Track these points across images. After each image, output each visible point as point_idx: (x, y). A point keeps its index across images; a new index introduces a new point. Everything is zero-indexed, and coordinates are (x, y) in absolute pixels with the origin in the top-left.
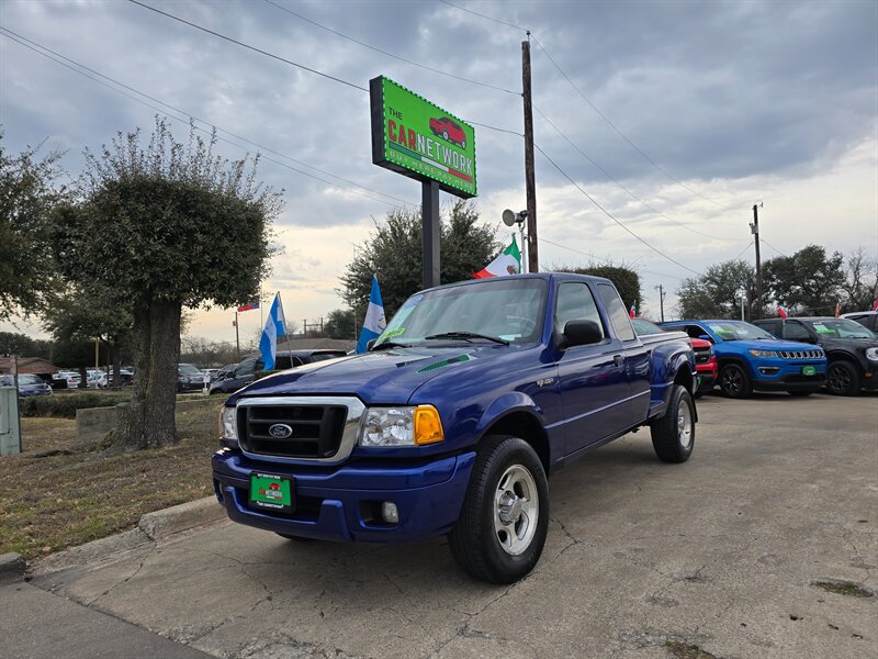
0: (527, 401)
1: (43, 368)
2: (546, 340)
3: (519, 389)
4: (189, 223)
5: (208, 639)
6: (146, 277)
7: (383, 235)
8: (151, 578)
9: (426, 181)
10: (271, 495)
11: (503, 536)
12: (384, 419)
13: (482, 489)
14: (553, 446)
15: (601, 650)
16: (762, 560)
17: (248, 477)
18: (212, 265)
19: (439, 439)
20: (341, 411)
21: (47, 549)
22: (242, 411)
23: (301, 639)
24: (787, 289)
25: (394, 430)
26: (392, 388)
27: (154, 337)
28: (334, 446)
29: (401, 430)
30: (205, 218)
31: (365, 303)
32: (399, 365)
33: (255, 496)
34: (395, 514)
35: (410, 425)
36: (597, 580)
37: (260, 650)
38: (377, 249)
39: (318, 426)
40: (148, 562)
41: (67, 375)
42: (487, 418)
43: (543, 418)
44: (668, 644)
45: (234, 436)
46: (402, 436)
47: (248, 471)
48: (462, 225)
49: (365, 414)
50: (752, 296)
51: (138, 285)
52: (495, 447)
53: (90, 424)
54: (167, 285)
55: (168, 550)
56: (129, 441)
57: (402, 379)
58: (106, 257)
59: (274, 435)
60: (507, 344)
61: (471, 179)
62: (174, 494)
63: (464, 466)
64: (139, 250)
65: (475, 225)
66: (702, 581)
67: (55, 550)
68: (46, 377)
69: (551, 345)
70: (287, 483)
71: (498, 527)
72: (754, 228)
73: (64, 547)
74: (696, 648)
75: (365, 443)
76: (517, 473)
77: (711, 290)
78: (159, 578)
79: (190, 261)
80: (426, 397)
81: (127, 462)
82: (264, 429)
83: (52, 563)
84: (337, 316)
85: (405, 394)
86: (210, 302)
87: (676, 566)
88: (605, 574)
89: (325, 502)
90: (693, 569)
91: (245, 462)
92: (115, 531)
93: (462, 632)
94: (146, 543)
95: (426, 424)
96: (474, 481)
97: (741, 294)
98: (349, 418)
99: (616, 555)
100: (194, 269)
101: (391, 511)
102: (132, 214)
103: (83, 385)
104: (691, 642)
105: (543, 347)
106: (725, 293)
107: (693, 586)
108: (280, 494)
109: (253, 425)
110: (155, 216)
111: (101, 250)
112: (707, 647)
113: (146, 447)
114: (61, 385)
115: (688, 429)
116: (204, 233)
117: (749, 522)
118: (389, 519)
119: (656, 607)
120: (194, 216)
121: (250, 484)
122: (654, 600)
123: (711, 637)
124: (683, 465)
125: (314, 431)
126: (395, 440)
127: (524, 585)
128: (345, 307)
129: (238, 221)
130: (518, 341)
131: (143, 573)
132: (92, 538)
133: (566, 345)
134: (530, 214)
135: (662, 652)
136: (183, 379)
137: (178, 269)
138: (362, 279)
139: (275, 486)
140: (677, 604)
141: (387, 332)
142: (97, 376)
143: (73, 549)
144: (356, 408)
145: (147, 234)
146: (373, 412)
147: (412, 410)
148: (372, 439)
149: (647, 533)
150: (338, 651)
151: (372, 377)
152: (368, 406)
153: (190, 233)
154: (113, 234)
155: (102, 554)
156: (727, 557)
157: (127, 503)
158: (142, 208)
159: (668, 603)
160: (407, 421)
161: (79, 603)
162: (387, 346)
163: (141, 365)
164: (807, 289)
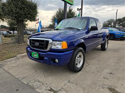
0: (83, 41)
1: (8, 30)
2: (87, 29)
3: (82, 39)
4: (24, 6)
5: (24, 79)
6: (17, 15)
7: (57, 12)
8: (17, 66)
9: (65, 2)
10: (35, 55)
11: (77, 64)
12: (56, 43)
13: (74, 57)
14: (87, 49)
15: (96, 89)
16: (123, 70)
17: (31, 52)
18: (28, 14)
19: (67, 48)
20: (48, 41)
21: (1, 60)
22: (30, 40)
23: (40, 81)
24: (120, 23)
25: (58, 46)
26: (58, 38)
27: (19, 26)
28: (46, 48)
29: (59, 46)
30: (26, 5)
31: (54, 23)
32: (59, 33)
33: (32, 55)
34: (58, 61)
35: (61, 45)
36: (93, 73)
37: (33, 82)
38: (57, 14)
39: (43, 44)
40: (17, 63)
41: (12, 32)
42: (76, 44)
43: (86, 44)
44: (108, 88)
45: (29, 44)
46: (60, 47)
47: (31, 51)
48: (70, 11)
49: (52, 42)
50: (114, 24)
51: (16, 17)
52: (77, 49)
53: (12, 39)
54: (21, 17)
55: (21, 61)
56: (17, 43)
57: (60, 36)
58: (10, 12)
59: (36, 45)
60: (80, 30)
61: (73, 2)
62: (23, 52)
63: (71, 53)
64: (15, 11)
65: (72, 11)
66: (113, 74)
67: (2, 60)
68: (8, 32)
69: (88, 30)
70: (38, 54)
71: (76, 63)
72: (116, 13)
73: (4, 60)
74: (114, 89)
75: (52, 48)
76: (80, 53)
77: (108, 23)
78: (18, 66)
79: (24, 13)
80: (64, 40)
81: (16, 46)
82: (34, 44)
83: (2, 62)
84: (50, 25)
85: (60, 39)
86: (29, 21)
87: (107, 71)
88: (95, 71)
89: (45, 58)
90: (110, 71)
91: (31, 49)
92: (12, 57)
93: (69, 82)
94: (17, 60)
95: (64, 45)
96: (73, 55)
97: (112, 24)
98: (49, 43)
99: (96, 68)
100: (25, 14)
101: (57, 61)
102: (14, 4)
103: (14, 33)
104: (113, 88)
105: (87, 31)
106: (110, 24)
107: (111, 75)
108: (36, 56)
109: (32, 43)
110: (18, 4)
111: (9, 10)
112: (116, 89)
113: (19, 44)
114: (11, 33)
115: (107, 45)
116: (26, 8)
117: (119, 63)
118: (56, 62)
119: (105, 79)
120: (24, 5)
121: (31, 53)
122: (104, 78)
123: (117, 87)
124: (105, 51)
125: (43, 45)
126: (58, 48)
127: (80, 73)
128: (51, 24)
129: (32, 6)
130: (82, 29)
131: (16, 65)
132: (9, 58)
133: (91, 31)
134: (81, 9)
135: (107, 90)
136: (28, 33)
137: (22, 14)
138: (54, 19)
139: (36, 54)
140: (109, 79)
141: (57, 27)
142: (16, 32)
143: (5, 60)
144: (50, 41)
145: (16, 8)
146: (54, 42)
147: (62, 42)
148: (53, 47)
149: (101, 64)
150: (47, 84)
151: (54, 35)
152: (53, 41)
153: (24, 8)
154: (11, 7)
155: (10, 61)
156: (116, 69)
157: (15, 53)
158: (15, 3)
159: (107, 79)
160: (61, 44)
161: (4, 70)
162: (57, 29)
163: (18, 31)
164: (123, 24)
